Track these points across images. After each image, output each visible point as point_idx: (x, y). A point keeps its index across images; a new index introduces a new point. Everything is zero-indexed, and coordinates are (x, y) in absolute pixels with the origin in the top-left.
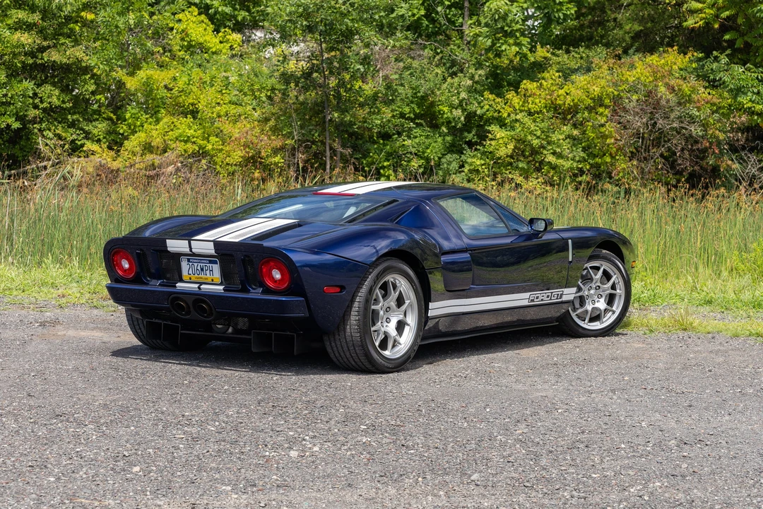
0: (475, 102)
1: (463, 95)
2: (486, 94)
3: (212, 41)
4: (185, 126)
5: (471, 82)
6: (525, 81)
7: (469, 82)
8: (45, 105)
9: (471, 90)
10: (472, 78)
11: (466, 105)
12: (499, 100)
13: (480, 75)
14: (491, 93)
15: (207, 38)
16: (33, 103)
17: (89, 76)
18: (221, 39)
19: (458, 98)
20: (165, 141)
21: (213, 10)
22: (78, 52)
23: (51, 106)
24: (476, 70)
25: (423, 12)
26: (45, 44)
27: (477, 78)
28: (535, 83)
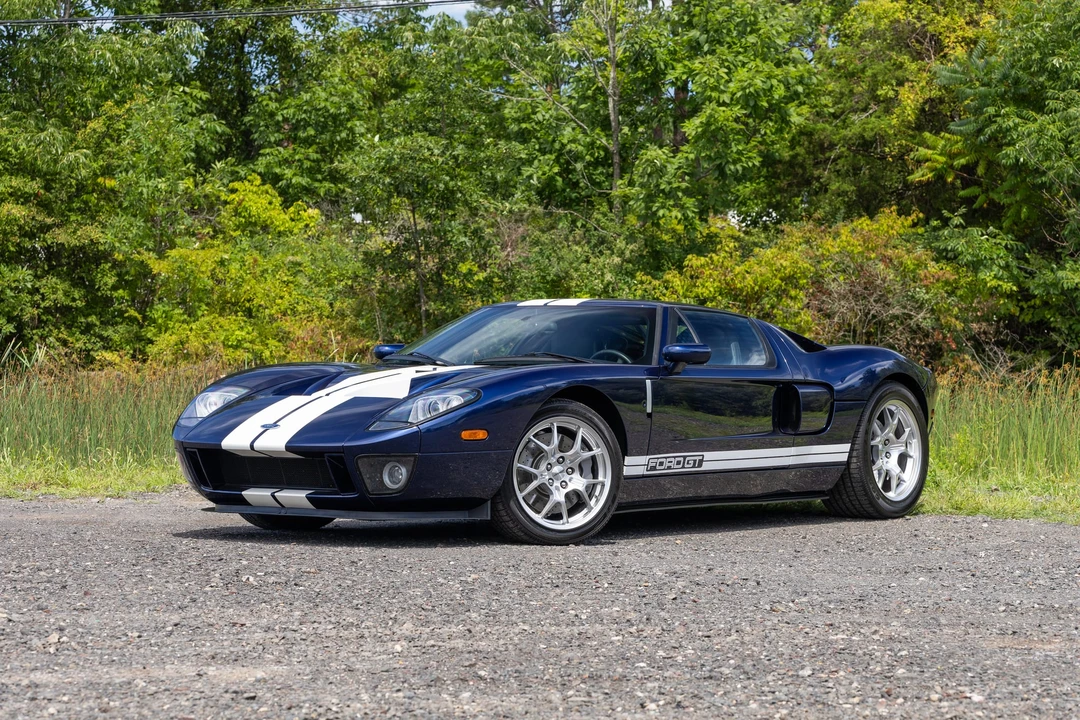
0: (625, 287)
1: (608, 277)
2: (639, 275)
3: (280, 218)
4: (235, 327)
5: (619, 259)
6: (690, 256)
7: (617, 260)
8: (47, 304)
9: (619, 270)
10: (621, 254)
11: (613, 290)
12: (656, 283)
13: (632, 251)
14: (647, 274)
15: (273, 213)
16: (32, 300)
17: (110, 265)
18: (292, 215)
19: (603, 281)
20: (205, 346)
21: (284, 182)
22: (93, 232)
23: (56, 305)
24: (627, 244)
25: (556, 169)
26: (49, 221)
27: (627, 254)
28: (702, 258)
